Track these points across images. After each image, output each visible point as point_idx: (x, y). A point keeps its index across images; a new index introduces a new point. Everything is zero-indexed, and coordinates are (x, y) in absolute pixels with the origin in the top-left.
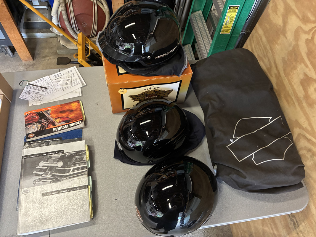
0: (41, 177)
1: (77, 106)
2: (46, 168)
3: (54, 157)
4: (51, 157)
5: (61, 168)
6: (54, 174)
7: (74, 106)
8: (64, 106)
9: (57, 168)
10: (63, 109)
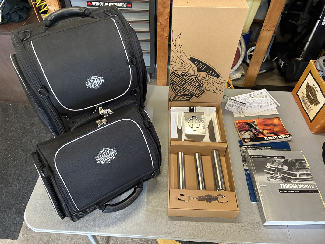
0: (272, 176)
1: (278, 122)
2: (274, 168)
3: (278, 161)
4: (275, 161)
5: (288, 171)
6: (283, 175)
7: (276, 121)
8: (267, 120)
9: (284, 170)
10: (267, 123)
